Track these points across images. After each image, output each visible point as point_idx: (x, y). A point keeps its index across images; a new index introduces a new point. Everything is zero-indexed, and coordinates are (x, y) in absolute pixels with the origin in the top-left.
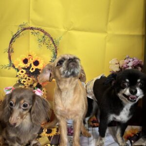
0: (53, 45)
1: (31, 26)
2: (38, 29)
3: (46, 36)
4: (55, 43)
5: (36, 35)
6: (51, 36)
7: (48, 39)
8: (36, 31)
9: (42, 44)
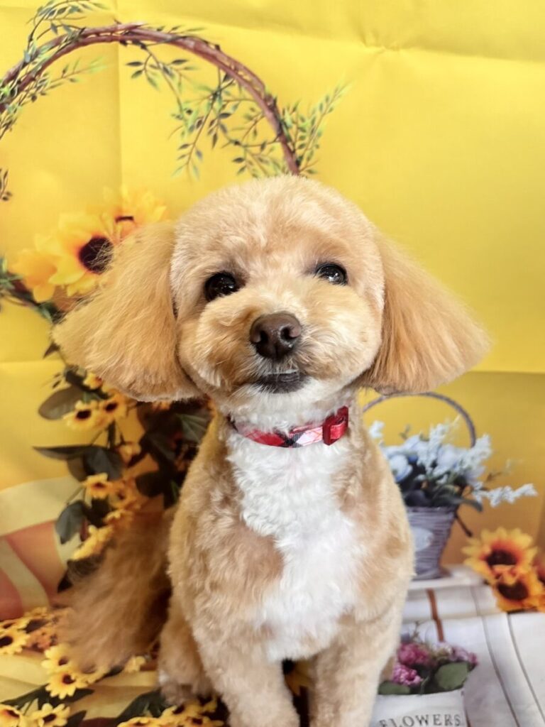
0: (278, 150)
1: (126, 21)
2: (175, 41)
3: (234, 90)
4: (292, 132)
5: (160, 78)
6: (271, 88)
7: (245, 107)
8: (165, 53)
9: (204, 141)
